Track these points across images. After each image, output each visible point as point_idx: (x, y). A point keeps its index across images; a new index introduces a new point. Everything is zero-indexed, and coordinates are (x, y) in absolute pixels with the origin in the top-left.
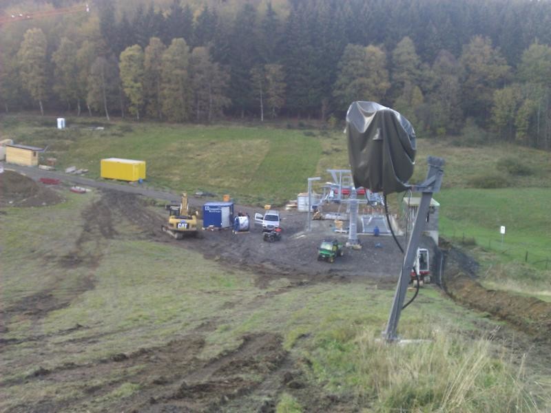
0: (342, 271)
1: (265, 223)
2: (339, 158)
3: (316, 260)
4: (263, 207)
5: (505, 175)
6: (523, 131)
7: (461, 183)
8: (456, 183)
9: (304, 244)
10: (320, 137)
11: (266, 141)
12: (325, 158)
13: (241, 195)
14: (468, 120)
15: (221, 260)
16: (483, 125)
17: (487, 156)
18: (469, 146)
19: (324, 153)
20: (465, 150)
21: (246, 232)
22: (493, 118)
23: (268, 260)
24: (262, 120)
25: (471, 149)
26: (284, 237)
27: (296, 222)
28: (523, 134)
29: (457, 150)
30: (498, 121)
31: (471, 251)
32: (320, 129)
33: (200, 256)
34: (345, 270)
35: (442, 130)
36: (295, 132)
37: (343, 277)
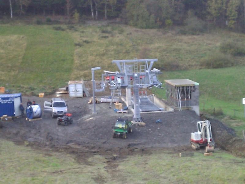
0: (138, 144)
1: (55, 110)
2: (91, 49)
3: (112, 138)
4: (38, 96)
5: (229, 56)
6: (234, 20)
7: (195, 65)
8: (192, 66)
9: (96, 126)
10: (68, 30)
11: (22, 36)
12: (78, 50)
13: (13, 86)
14: (190, 12)
15: (31, 145)
16: (201, 17)
17: (209, 42)
18: (193, 34)
19: (76, 45)
20: (190, 37)
21: (39, 119)
22: (209, 10)
23: (71, 141)
24: (12, 17)
25: (195, 37)
26: (74, 121)
27: (75, 107)
28: (234, 22)
29: (185, 38)
30: (213, 12)
31: (223, 120)
32: (66, 24)
33: (11, 143)
34: (140, 144)
35: (169, 21)
36: (45, 27)
37: (143, 150)
